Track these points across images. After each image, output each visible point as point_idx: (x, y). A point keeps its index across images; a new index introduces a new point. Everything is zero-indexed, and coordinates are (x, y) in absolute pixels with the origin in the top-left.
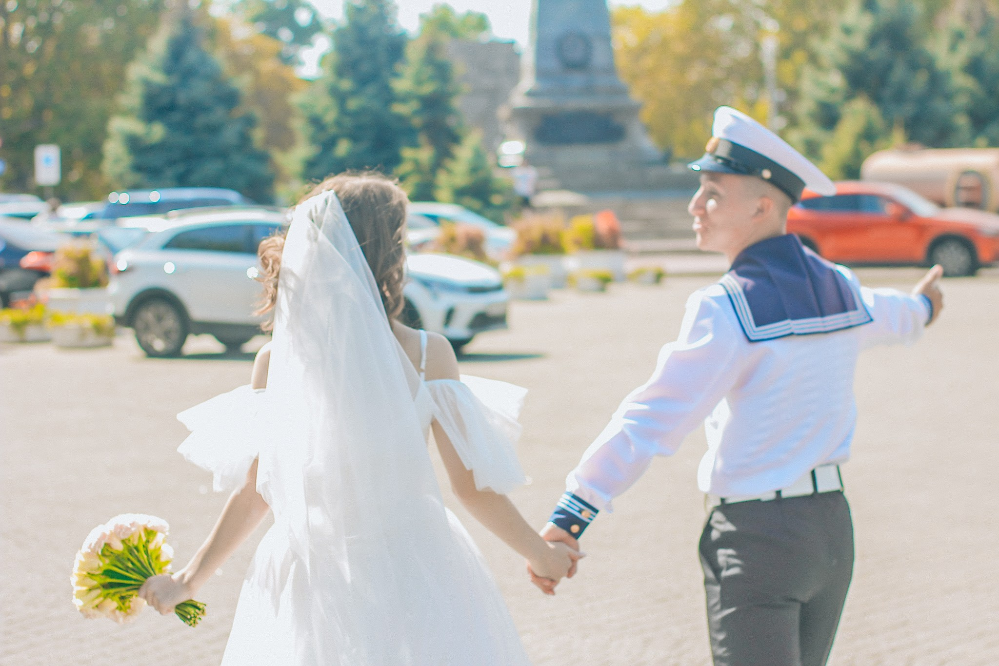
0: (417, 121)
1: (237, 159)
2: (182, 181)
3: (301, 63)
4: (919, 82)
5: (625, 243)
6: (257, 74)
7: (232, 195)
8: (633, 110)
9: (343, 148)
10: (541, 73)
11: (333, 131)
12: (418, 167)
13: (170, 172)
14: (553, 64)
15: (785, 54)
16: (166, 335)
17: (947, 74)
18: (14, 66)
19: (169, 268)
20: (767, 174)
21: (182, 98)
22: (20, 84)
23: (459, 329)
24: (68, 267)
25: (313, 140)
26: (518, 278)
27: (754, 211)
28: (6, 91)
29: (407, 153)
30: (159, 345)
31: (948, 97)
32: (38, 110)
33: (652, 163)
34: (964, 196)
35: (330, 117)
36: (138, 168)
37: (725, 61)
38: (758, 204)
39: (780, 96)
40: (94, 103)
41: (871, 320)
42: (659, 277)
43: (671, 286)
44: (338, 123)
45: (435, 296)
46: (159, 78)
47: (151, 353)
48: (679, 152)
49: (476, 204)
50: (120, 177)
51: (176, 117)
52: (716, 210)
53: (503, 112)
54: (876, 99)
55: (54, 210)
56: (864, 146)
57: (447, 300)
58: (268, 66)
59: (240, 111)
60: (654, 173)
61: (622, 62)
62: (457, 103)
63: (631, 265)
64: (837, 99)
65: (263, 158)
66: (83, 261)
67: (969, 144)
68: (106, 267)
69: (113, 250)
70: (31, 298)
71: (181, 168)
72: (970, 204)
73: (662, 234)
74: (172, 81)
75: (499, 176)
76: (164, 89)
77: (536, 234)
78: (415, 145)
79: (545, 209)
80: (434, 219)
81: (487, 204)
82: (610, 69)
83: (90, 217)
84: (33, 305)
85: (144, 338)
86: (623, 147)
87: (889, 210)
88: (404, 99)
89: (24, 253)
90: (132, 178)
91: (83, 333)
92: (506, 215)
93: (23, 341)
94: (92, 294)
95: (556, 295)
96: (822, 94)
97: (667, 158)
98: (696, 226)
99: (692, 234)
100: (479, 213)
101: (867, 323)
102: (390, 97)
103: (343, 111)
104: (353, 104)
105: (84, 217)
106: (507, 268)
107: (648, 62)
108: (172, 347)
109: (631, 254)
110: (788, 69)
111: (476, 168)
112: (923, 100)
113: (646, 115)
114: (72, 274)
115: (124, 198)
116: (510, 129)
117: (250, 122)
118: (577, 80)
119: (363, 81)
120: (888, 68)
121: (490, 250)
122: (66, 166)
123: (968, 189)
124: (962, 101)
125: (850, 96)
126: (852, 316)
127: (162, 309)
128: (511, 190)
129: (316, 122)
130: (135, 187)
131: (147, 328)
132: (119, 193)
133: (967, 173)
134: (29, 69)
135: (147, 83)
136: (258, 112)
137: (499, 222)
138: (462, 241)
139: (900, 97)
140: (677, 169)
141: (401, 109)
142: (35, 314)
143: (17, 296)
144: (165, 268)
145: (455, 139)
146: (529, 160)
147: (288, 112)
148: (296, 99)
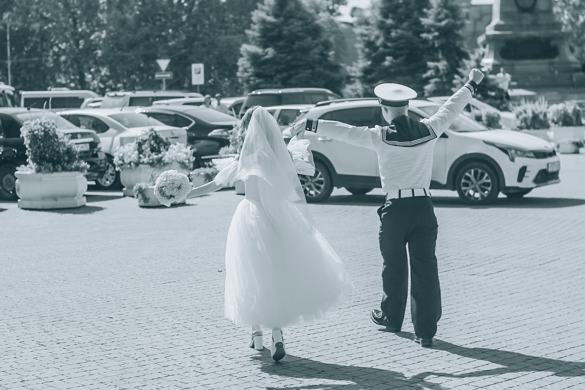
0: (436, 43)
9: (388, 61)
10: (504, 15)
11: (382, 50)
12: (438, 72)
13: (279, 78)
14: (513, 9)
21: (286, 32)
22: (178, 27)
25: (368, 57)
29: (431, 64)
36: (258, 75)
44: (385, 46)
46: (271, 19)
50: (247, 81)
51: (280, 43)
53: (481, 38)
57: (521, 162)
59: (321, 39)
60: (577, 76)
65: (336, 68)
71: (284, 75)
74: (278, 21)
78: (435, 60)
82: (549, 13)
86: (557, 60)
88: (429, 30)
102: (419, 29)
103: (388, 38)
104: (395, 34)
117: (327, 46)
118: (528, 18)
119: (401, 20)
129: (370, 45)
134: (184, 17)
135: (263, 22)
136: (332, 40)
141: (426, 36)
145: (462, 55)
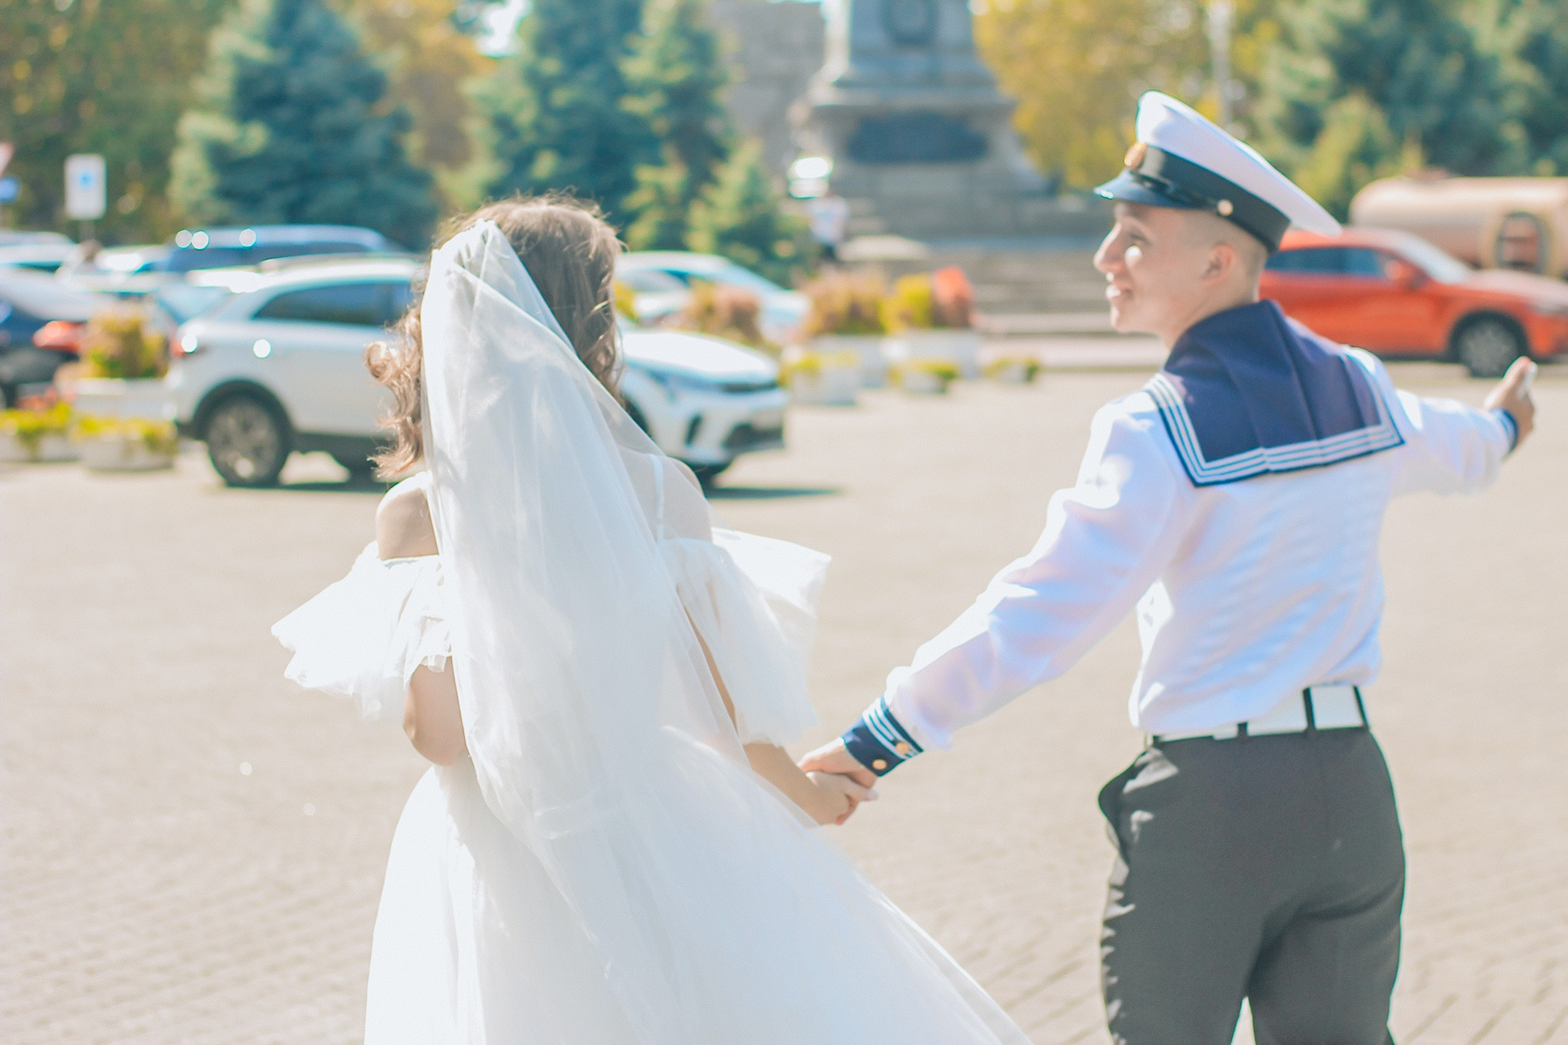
0: (661, 125)
1: (380, 181)
2: (294, 215)
3: (486, 31)
4: (1450, 70)
5: (980, 319)
6: (414, 47)
7: (368, 237)
8: (1003, 112)
9: (545, 165)
10: (858, 52)
11: (529, 138)
12: (661, 196)
13: (276, 200)
14: (876, 37)
15: (1244, 26)
16: (256, 453)
17: (1492, 62)
18: (35, 31)
19: (262, 349)
20: (1226, 207)
21: (296, 84)
22: (45, 59)
23: (708, 450)
24: (107, 346)
25: (499, 152)
26: (811, 372)
27: (1205, 267)
28: (21, 71)
29: (645, 174)
30: (245, 468)
31: (1494, 96)
32: (73, 99)
33: (1031, 195)
34: (1510, 252)
35: (526, 116)
36: (225, 193)
37: (1152, 36)
38: (1212, 256)
39: (1235, 92)
40: (159, 91)
41: (1402, 442)
42: (1031, 373)
43: (1050, 387)
44: (538, 126)
45: (672, 396)
46: (259, 53)
47: (232, 481)
48: (1075, 178)
49: (750, 255)
50: (196, 208)
51: (285, 114)
52: (1142, 263)
53: (798, 112)
54: (1380, 98)
55: (90, 258)
56: (1359, 172)
57: (691, 403)
58: (434, 35)
59: (385, 107)
60: (1033, 210)
61: (986, 35)
62: (723, 97)
63: (988, 353)
64: (1318, 97)
65: (421, 180)
66: (131, 337)
67: (1526, 171)
68: (167, 346)
69: (177, 319)
70: (49, 393)
71: (291, 194)
72: (1520, 265)
73: (1042, 306)
74: (280, 57)
75: (790, 214)
76: (268, 71)
77: (840, 303)
78: (657, 162)
79: (857, 264)
80: (682, 277)
81: (768, 255)
82: (967, 47)
83: (147, 269)
84: (52, 404)
85: (221, 458)
86: (985, 168)
87: (1392, 273)
88: (641, 89)
89: (40, 323)
90: (217, 208)
91: (128, 449)
92: (795, 273)
93: (36, 460)
94: (144, 389)
95: (869, 398)
96: (1295, 90)
97: (1054, 187)
98: (1112, 292)
99: (1102, 306)
100: (754, 269)
101: (1396, 445)
102: (619, 87)
103: (546, 107)
104: (562, 97)
105: (137, 269)
106: (794, 355)
107: (1032, 35)
108: (264, 471)
109: (989, 335)
110: (1248, 48)
111: (750, 199)
112: (1455, 100)
113: (1024, 120)
114: (112, 357)
115: (200, 240)
116: (808, 138)
117: (401, 122)
118: (914, 62)
119: (578, 61)
120: (1400, 50)
121: (768, 327)
122: (114, 188)
123: (1516, 240)
124: (1515, 103)
125: (1339, 93)
126: (1372, 435)
127: (251, 412)
128: (807, 233)
129: (503, 124)
130: (221, 223)
131: (227, 441)
132: (193, 231)
133: (1515, 215)
134: (59, 36)
135: (240, 60)
136: (413, 107)
137: (784, 283)
138: (724, 314)
139: (1417, 95)
140: (1070, 204)
141: (635, 106)
142: (54, 418)
143: (29, 392)
144: (255, 349)
145: (719, 153)
146: (837, 188)
147: (461, 107)
148: (473, 87)
